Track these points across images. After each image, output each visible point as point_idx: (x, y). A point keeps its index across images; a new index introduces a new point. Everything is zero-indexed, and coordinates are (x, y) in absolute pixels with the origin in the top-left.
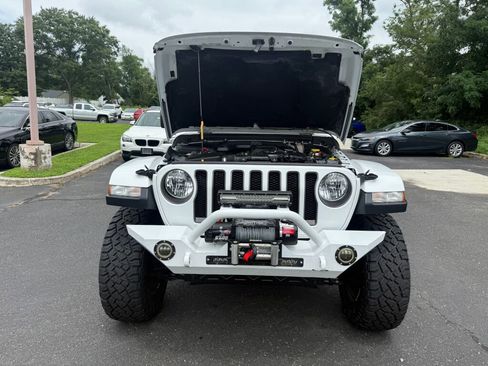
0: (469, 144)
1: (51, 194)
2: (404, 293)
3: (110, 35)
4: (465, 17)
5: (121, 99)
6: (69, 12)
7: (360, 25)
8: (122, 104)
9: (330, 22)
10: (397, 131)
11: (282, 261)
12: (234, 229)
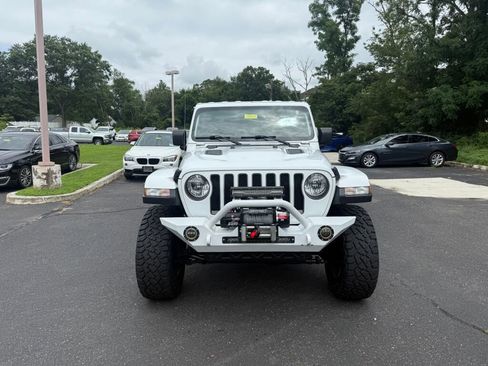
0: (450, 154)
1: (64, 209)
2: (374, 265)
3: (102, 59)
4: (441, 36)
5: (113, 122)
6: (62, 39)
7: (344, 44)
8: (114, 126)
9: (316, 42)
10: (381, 144)
11: (279, 239)
12: (242, 216)
